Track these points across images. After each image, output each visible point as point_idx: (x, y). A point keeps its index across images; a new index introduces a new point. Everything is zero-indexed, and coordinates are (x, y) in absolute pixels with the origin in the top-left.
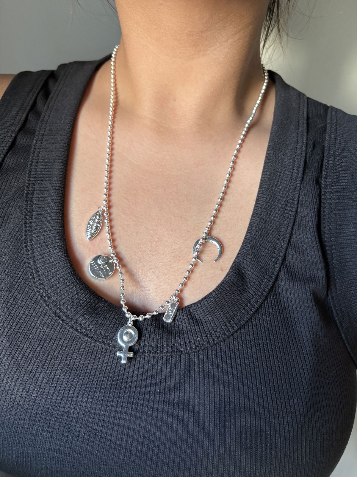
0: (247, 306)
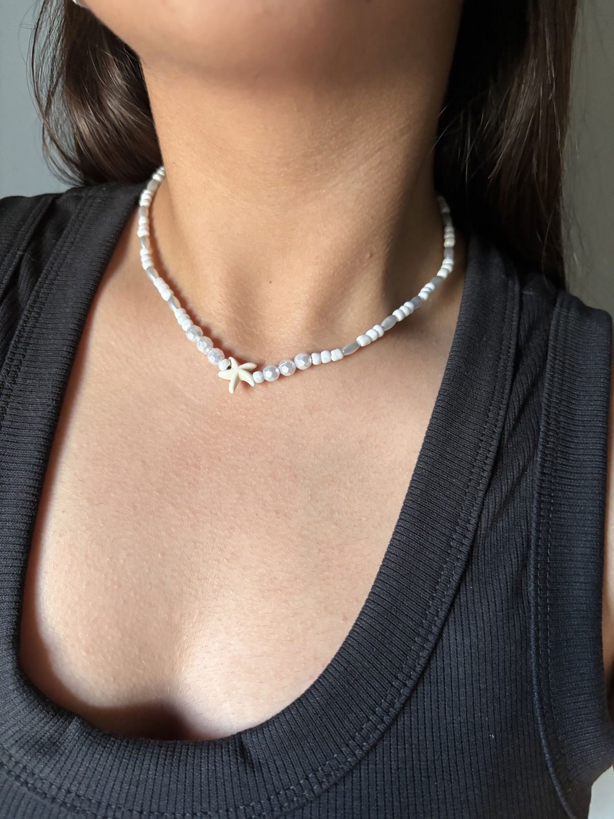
0: (353, 738)
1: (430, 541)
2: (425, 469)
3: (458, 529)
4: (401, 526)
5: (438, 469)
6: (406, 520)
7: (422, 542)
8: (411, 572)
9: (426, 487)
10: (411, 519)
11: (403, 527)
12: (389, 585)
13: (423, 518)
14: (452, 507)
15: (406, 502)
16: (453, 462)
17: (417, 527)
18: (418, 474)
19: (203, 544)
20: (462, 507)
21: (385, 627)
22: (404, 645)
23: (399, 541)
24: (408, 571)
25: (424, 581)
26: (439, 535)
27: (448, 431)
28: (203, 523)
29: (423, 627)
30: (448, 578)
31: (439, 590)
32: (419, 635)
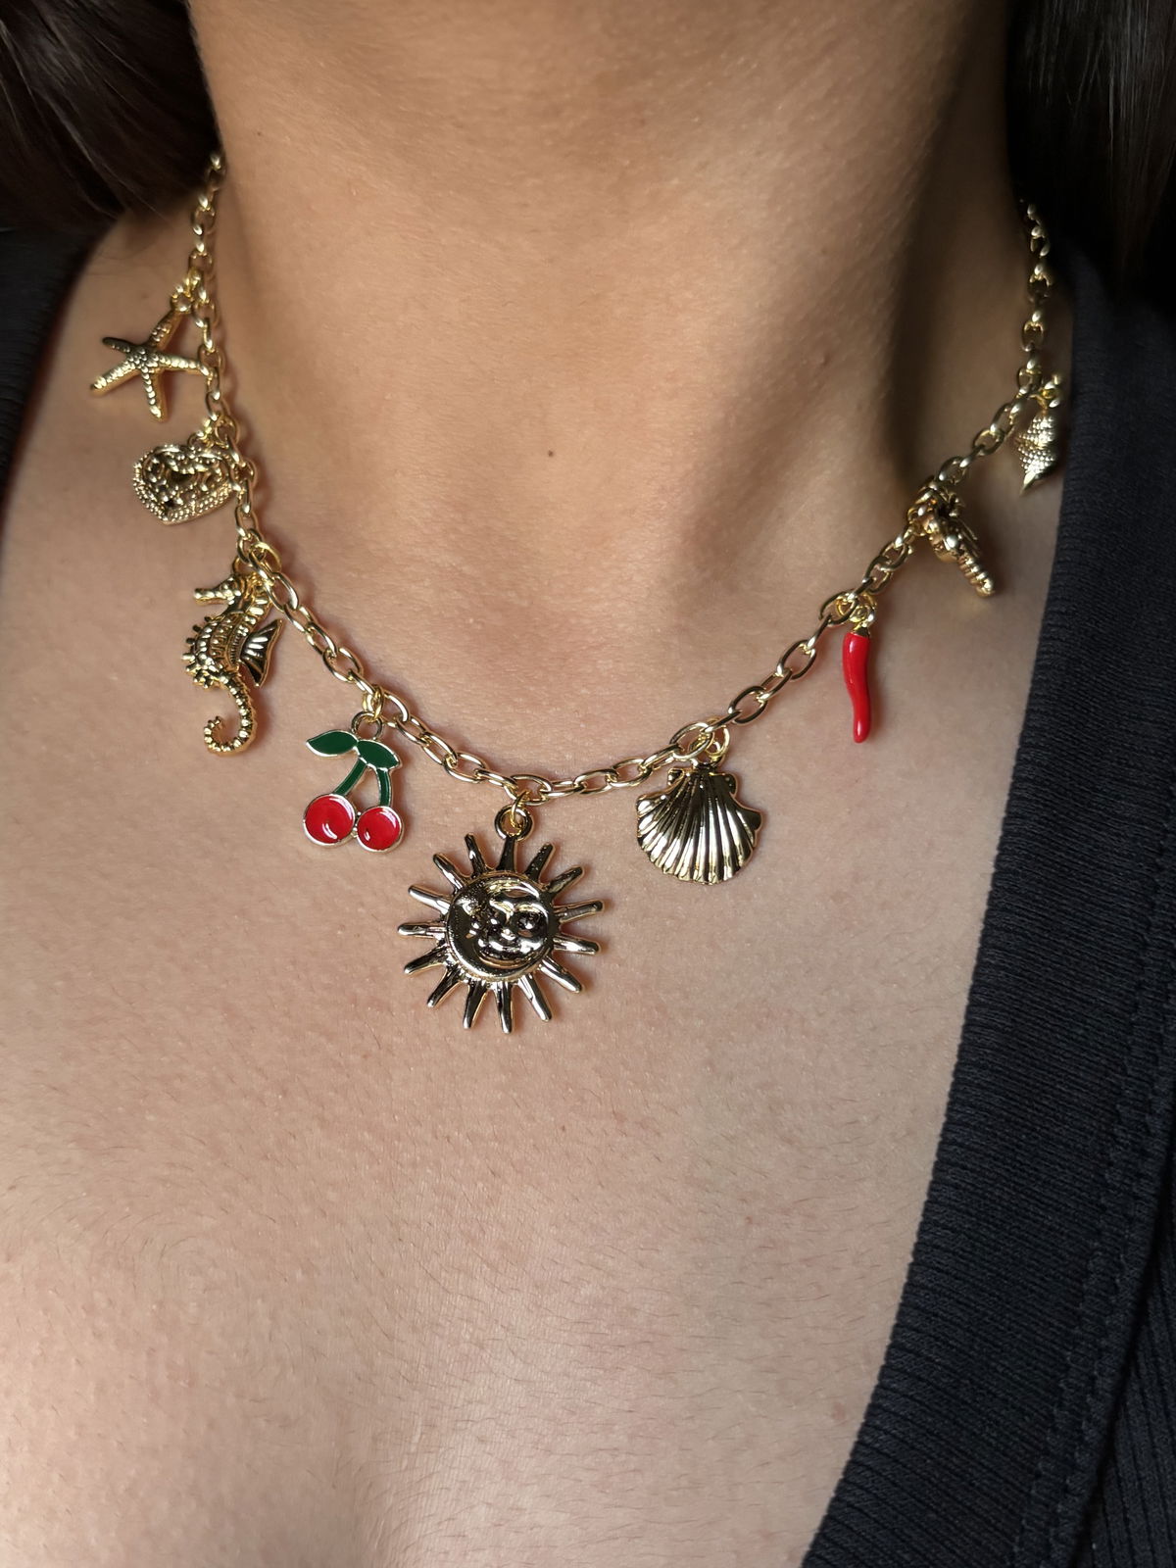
1: (1044, 1177)
2: (1005, 969)
3: (1121, 1134)
4: (954, 1142)
5: (1043, 964)
6: (967, 1125)
7: (1021, 1182)
8: (999, 1275)
9: (1013, 1021)
10: (983, 1120)
11: (961, 1145)
12: (942, 1318)
13: (1016, 1111)
14: (1097, 1071)
15: (963, 1072)
16: (1087, 941)
17: (1002, 1139)
18: (988, 986)
19: (419, 1227)
20: (1124, 1069)
21: (948, 1443)
22: (1008, 1490)
23: (956, 1187)
24: (991, 1271)
25: (1041, 1296)
26: (1066, 1156)
27: (1058, 849)
28: (414, 1165)
29: (1055, 1430)
30: (1107, 1279)
31: (1088, 1317)
32: (1047, 1453)
